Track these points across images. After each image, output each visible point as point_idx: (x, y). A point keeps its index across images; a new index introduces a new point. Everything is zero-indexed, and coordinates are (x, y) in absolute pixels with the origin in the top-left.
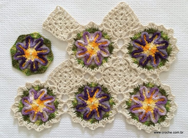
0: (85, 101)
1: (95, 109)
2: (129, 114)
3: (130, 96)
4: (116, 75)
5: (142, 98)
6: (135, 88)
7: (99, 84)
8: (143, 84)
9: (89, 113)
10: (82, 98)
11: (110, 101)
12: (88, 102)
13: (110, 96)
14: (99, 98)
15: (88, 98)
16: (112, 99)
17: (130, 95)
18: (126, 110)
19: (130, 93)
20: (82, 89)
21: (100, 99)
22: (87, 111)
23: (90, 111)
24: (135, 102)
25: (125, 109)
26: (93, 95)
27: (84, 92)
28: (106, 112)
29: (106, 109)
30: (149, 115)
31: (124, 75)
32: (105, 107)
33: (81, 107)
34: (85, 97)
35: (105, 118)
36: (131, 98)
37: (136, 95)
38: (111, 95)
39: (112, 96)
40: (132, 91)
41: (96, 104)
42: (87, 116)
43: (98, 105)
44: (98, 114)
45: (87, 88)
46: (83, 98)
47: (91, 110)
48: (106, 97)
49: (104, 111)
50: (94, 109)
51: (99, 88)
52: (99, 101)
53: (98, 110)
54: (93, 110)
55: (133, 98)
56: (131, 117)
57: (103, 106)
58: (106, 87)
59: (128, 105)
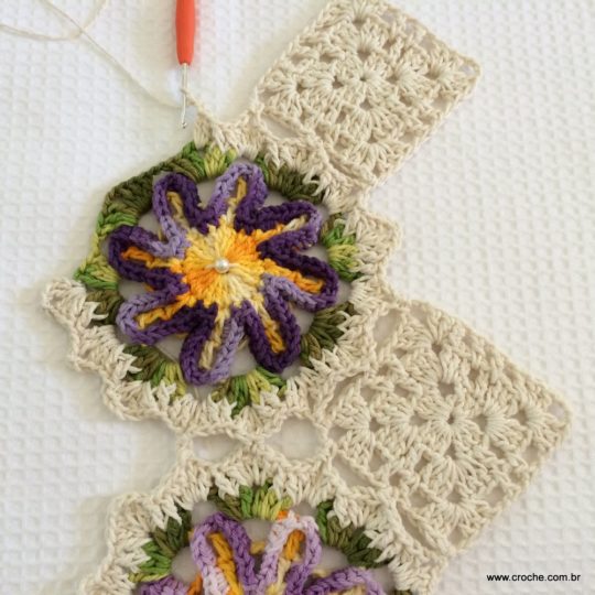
0: (226, 219)
1: (189, 286)
2: (181, 511)
4: (447, 388)
7: (352, 288)
9: (153, 258)
10: (239, 197)
11: (256, 377)
12: (224, 233)
14: (267, 295)
15: (249, 233)
16: (276, 389)
18: (205, 492)
20: (296, 188)
21: (258, 306)
23: (166, 261)
24: (267, 541)
25: (209, 484)
26: (273, 257)
27: (284, 205)
28: (181, 362)
29: (199, 358)
31: (459, 444)
33: (183, 203)
35: (131, 358)
36: (291, 514)
37: (319, 548)
38: (298, 374)
39: (290, 383)
41: (220, 290)
42: (131, 253)
43: (219, 302)
44: (159, 314)
45: (307, 220)
46: (242, 203)
47: (175, 265)
48: (278, 345)
49: (184, 350)
50: (184, 280)
51: (328, 289)
52: (245, 304)
53: (184, 309)
54: (176, 277)
55: (299, 526)
56: (158, 528)
57: (216, 335)
58: (343, 333)
59: (239, 499)
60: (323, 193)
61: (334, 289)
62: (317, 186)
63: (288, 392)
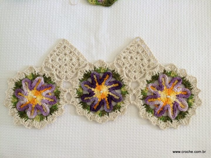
0: (93, 89)
1: (104, 98)
2: (144, 105)
3: (146, 85)
4: (132, 58)
5: (160, 88)
6: (153, 75)
7: (110, 70)
8: (163, 71)
9: (97, 104)
10: (88, 86)
11: (123, 89)
12: (95, 90)
13: (122, 84)
14: (108, 85)
15: (96, 86)
16: (125, 86)
17: (146, 83)
18: (141, 101)
19: (147, 81)
20: (88, 75)
21: (110, 87)
22: (94, 101)
23: (98, 102)
24: (151, 92)
26: (102, 83)
27: (91, 79)
28: (117, 102)
29: (117, 99)
30: (166, 109)
31: (141, 58)
32: (116, 97)
33: (87, 97)
34: (92, 84)
35: (116, 110)
36: (148, 87)
37: (154, 84)
38: (123, 82)
39: (125, 84)
40: (149, 78)
42: (95, 108)
43: (108, 94)
44: (108, 105)
45: (94, 74)
46: (90, 86)
47: (99, 100)
48: (117, 85)
49: (115, 101)
51: (109, 74)
52: (109, 89)
53: (108, 100)
54: (102, 100)
55: (150, 86)
56: (146, 110)
57: (113, 95)
58: (118, 73)
59: (143, 95)
60: (89, 71)
61: (109, 73)
62: (88, 72)
63: (126, 84)
